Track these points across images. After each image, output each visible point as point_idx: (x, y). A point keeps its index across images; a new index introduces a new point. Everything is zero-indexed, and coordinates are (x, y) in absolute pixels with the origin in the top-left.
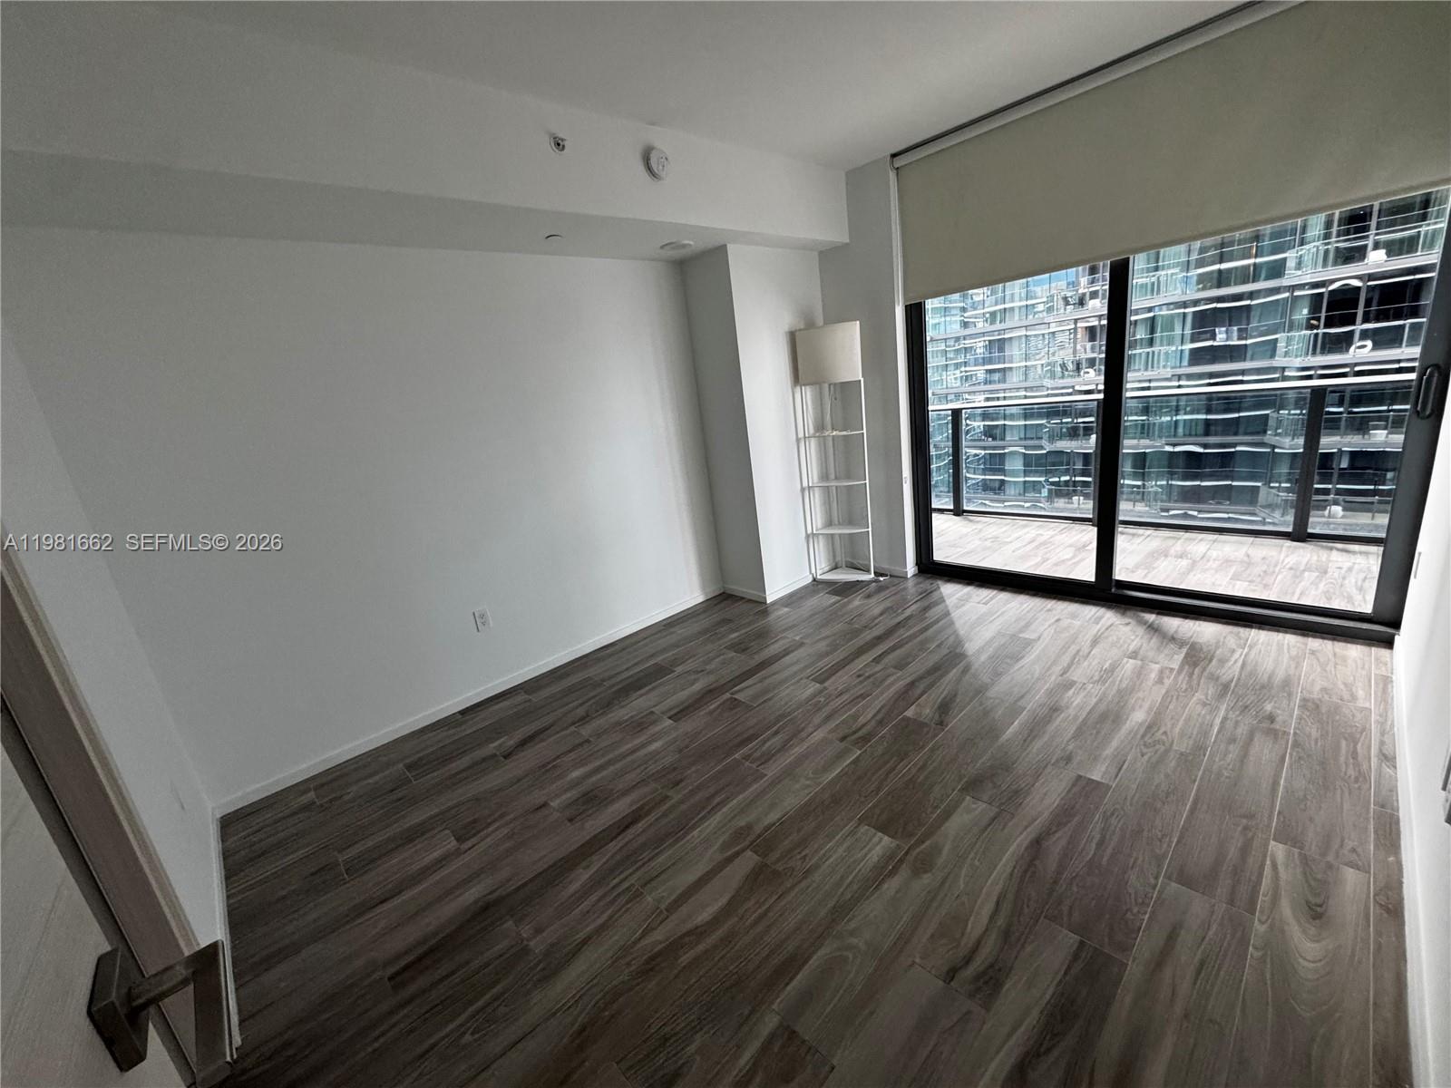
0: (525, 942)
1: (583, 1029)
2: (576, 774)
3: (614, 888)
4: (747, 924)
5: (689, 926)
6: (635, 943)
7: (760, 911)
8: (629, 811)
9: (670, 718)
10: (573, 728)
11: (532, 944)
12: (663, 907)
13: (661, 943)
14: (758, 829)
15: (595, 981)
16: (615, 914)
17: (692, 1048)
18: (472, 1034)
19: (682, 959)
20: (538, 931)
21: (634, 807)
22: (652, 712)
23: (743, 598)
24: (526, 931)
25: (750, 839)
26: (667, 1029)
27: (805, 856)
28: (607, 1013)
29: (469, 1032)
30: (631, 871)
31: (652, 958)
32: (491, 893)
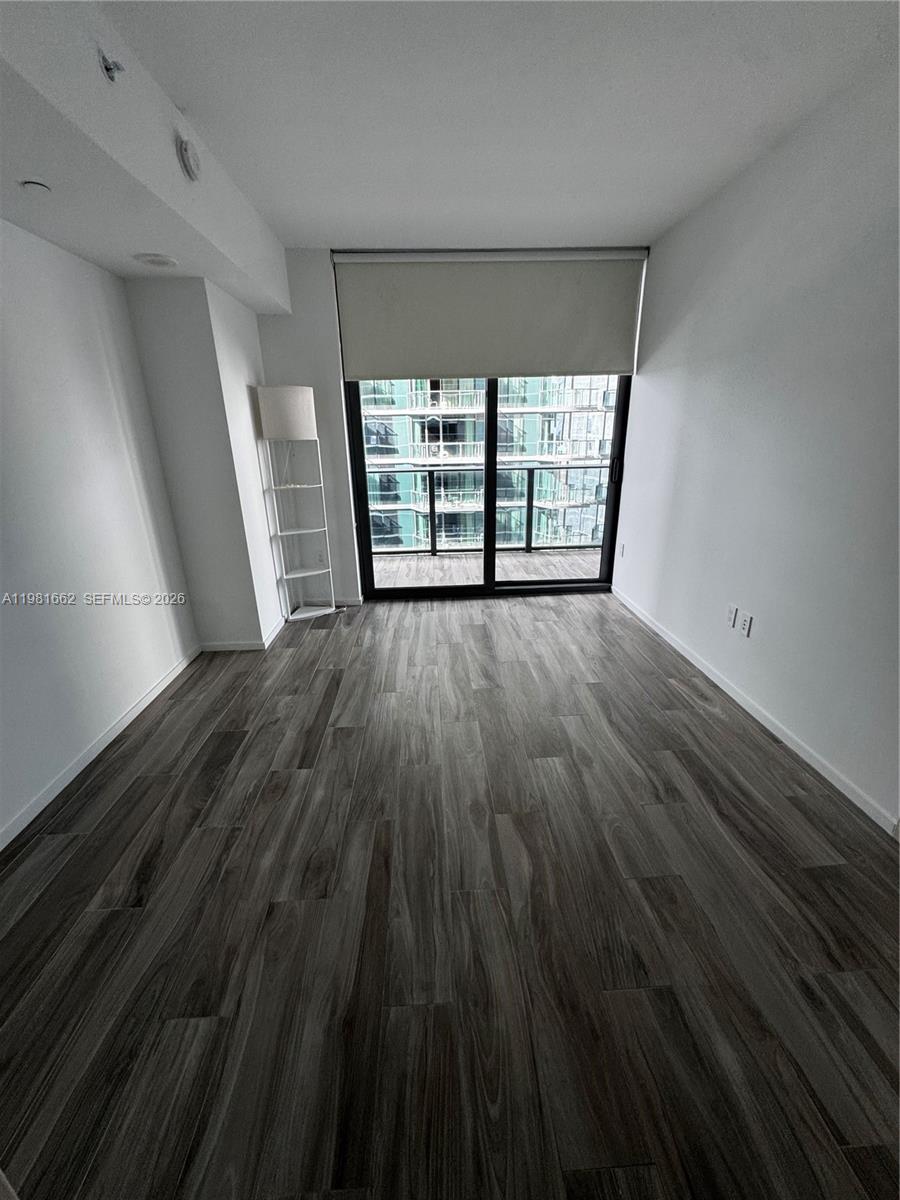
0: (431, 1007)
1: (561, 1003)
2: (267, 860)
3: (442, 908)
4: (554, 851)
5: (527, 884)
6: (511, 921)
7: (551, 841)
8: (370, 853)
9: (300, 768)
10: (196, 831)
11: (439, 1000)
12: (494, 886)
13: (526, 906)
14: (483, 799)
15: (523, 969)
16: (470, 919)
17: (624, 937)
18: (493, 1102)
19: (551, 903)
20: (428, 987)
21: (371, 847)
22: (274, 773)
23: (232, 653)
24: (418, 999)
25: (487, 809)
26: (599, 943)
27: (531, 795)
28: (558, 975)
29: (489, 1105)
30: (437, 888)
31: (535, 920)
32: (333, 1013)
